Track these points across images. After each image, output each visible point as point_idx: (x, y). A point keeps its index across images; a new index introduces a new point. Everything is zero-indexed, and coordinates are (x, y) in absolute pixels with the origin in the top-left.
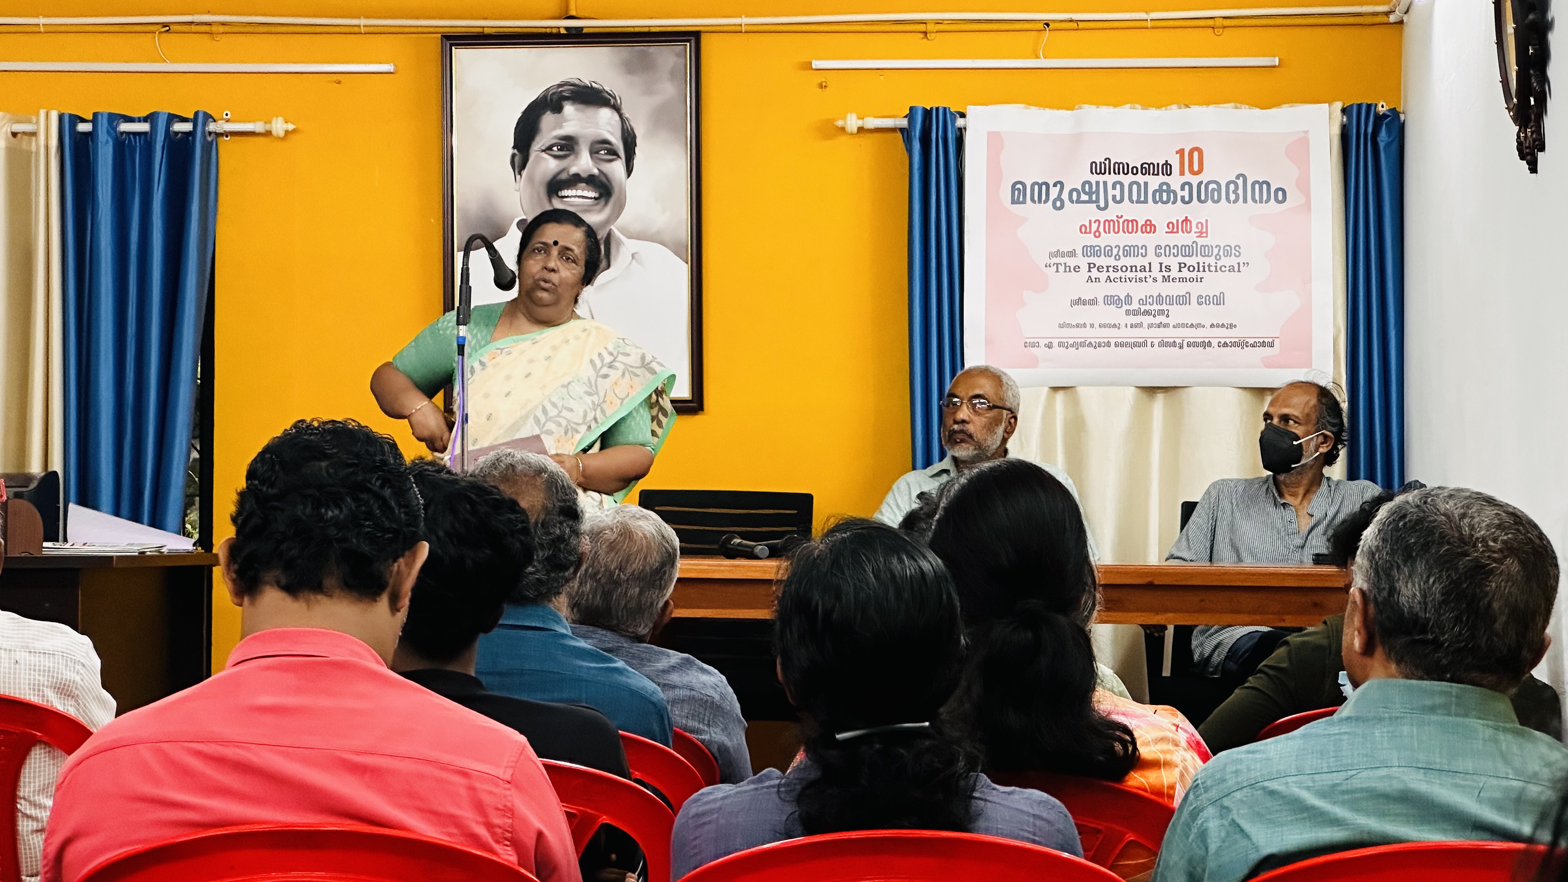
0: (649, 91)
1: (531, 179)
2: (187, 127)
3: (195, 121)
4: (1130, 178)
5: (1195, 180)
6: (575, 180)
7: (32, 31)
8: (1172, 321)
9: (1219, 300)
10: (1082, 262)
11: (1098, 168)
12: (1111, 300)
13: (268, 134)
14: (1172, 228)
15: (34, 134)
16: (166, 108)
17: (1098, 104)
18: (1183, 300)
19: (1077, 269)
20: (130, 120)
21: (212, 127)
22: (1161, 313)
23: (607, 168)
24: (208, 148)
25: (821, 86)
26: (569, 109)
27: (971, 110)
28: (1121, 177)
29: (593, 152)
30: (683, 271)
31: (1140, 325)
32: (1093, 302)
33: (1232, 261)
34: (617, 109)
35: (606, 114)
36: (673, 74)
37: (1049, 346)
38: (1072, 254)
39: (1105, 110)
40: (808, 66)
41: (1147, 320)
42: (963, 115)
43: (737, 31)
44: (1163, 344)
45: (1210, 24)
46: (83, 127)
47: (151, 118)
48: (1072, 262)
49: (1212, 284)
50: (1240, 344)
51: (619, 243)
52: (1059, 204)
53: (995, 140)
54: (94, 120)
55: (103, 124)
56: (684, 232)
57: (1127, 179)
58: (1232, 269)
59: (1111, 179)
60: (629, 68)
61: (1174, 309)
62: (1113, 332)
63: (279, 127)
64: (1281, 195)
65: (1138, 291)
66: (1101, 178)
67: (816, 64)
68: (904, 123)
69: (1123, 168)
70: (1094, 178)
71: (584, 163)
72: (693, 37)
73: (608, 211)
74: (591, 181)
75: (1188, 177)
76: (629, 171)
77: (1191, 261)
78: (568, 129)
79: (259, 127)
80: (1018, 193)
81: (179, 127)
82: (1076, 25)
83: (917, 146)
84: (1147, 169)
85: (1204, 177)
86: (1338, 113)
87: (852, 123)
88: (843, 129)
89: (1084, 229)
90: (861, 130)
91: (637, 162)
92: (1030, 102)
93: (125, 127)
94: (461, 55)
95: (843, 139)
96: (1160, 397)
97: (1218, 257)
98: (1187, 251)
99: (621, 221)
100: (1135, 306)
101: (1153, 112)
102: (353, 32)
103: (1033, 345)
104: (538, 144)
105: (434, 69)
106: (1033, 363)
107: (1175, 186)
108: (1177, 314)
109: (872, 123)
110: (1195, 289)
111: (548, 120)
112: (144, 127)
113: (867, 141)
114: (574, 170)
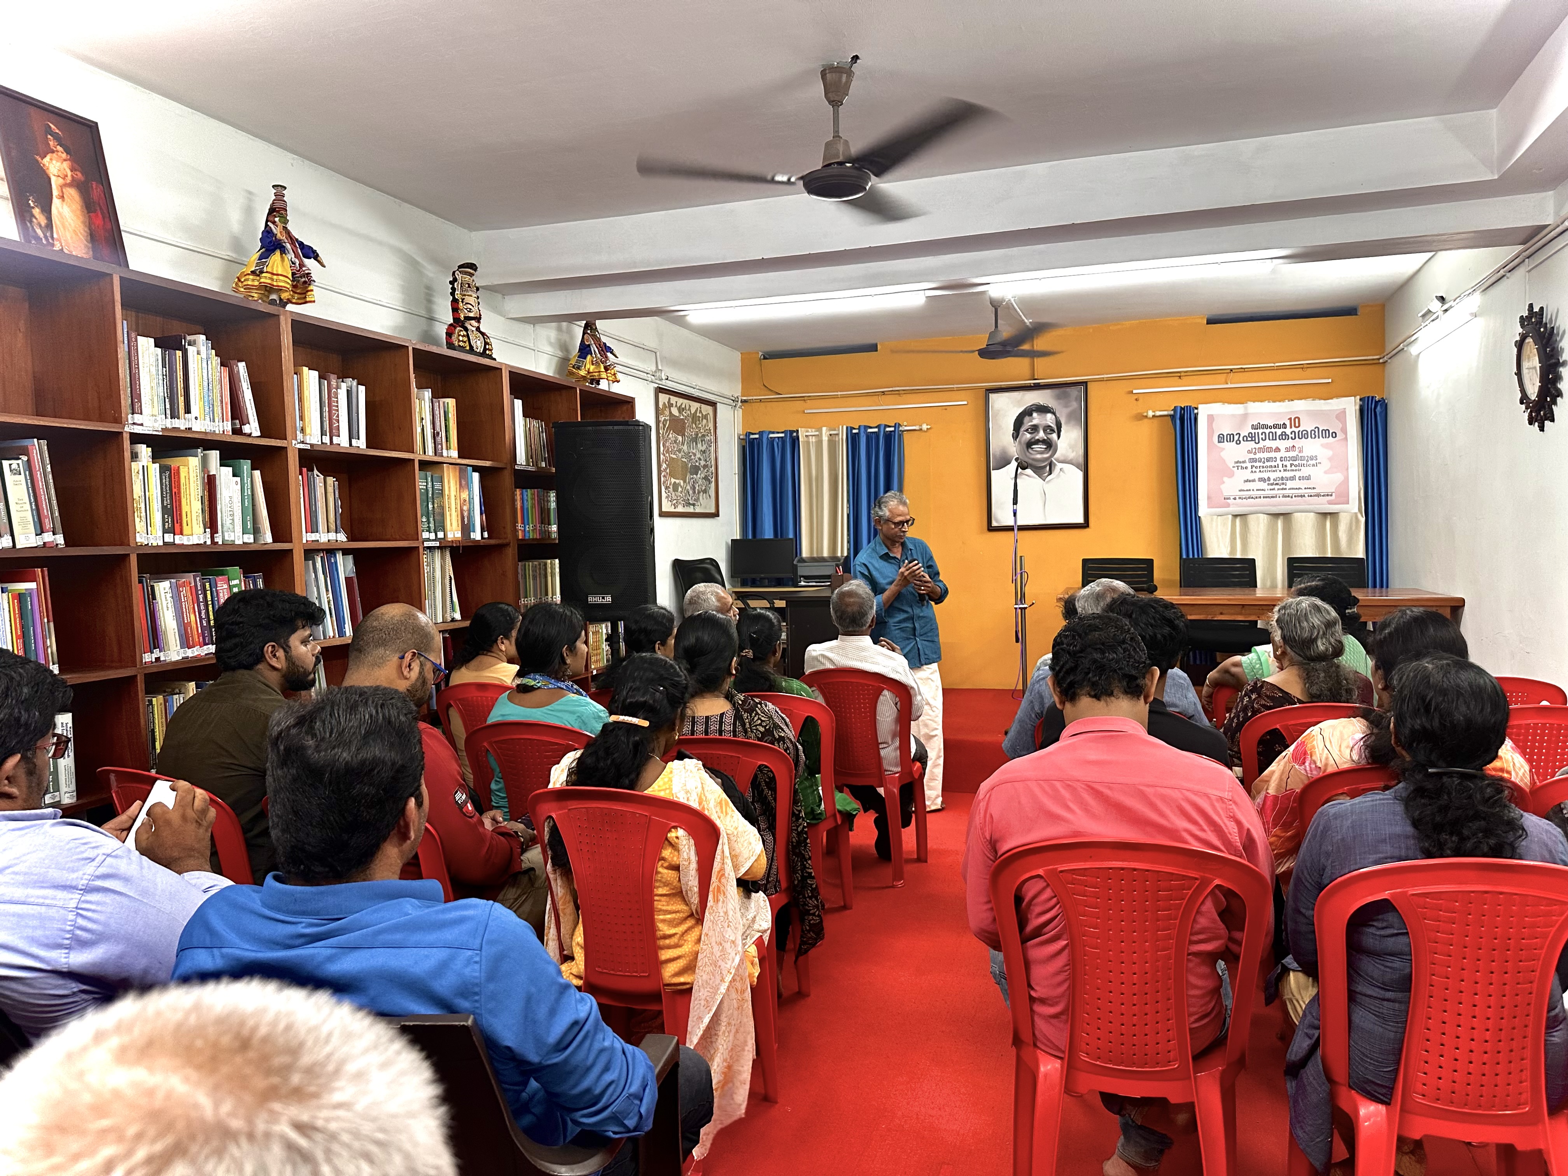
0: (1066, 406)
1: (1020, 442)
2: (892, 429)
3: (895, 427)
4: (1269, 430)
5: (1297, 430)
6: (1037, 442)
7: (836, 397)
8: (1288, 487)
9: (1308, 478)
10: (1249, 465)
11: (1253, 427)
12: (1261, 480)
13: (921, 430)
14: (1287, 450)
15: (838, 434)
16: (884, 423)
17: (1254, 402)
18: (1293, 478)
19: (1246, 468)
20: (871, 428)
21: (901, 429)
22: (1283, 484)
23: (1050, 436)
24: (900, 436)
25: (1136, 400)
26: (1035, 415)
27: (1200, 407)
28: (1265, 430)
29: (1045, 431)
30: (1080, 474)
31: (1274, 489)
32: (1254, 481)
33: (1314, 462)
34: (1054, 413)
35: (1049, 416)
36: (1076, 399)
37: (1235, 499)
38: (1244, 462)
39: (1257, 404)
40: (1132, 392)
41: (1277, 487)
42: (1197, 408)
43: (1102, 380)
44: (1284, 496)
45: (1302, 367)
46: (854, 431)
47: (878, 427)
48: (1244, 465)
49: (1305, 471)
50: (1318, 495)
51: (1055, 465)
52: (1238, 442)
53: (1211, 418)
54: (859, 429)
55: (862, 430)
56: (1081, 460)
57: (1267, 431)
58: (1313, 465)
59: (1260, 431)
60: (1058, 398)
61: (1289, 482)
62: (1262, 492)
63: (925, 427)
64: (1334, 436)
65: (1273, 476)
66: (1256, 431)
67: (1135, 391)
68: (1172, 413)
69: (1266, 426)
70: (1253, 431)
71: (1041, 435)
72: (1085, 384)
73: (1050, 453)
74: (1044, 442)
75: (1294, 429)
76: (1059, 437)
77: (1295, 463)
78: (1035, 422)
79: (917, 428)
80: (1221, 438)
81: (888, 429)
82: (1244, 370)
83: (1178, 422)
84: (1275, 426)
85: (1301, 429)
86: (1358, 401)
87: (1150, 414)
88: (1146, 417)
89: (1249, 452)
90: (1154, 416)
91: (1062, 433)
92: (1224, 402)
93: (870, 430)
94: (992, 396)
95: (1146, 420)
96: (1282, 517)
97: (1308, 461)
98: (1295, 459)
99: (1056, 456)
100: (1272, 481)
101: (1278, 404)
102: (952, 390)
103: (1229, 499)
104: (1022, 429)
105: (982, 402)
106: (1228, 506)
107: (1288, 432)
108: (1290, 484)
109: (1158, 413)
110: (1298, 474)
111: (1027, 419)
112: (876, 430)
113: (1156, 421)
114: (1037, 438)
